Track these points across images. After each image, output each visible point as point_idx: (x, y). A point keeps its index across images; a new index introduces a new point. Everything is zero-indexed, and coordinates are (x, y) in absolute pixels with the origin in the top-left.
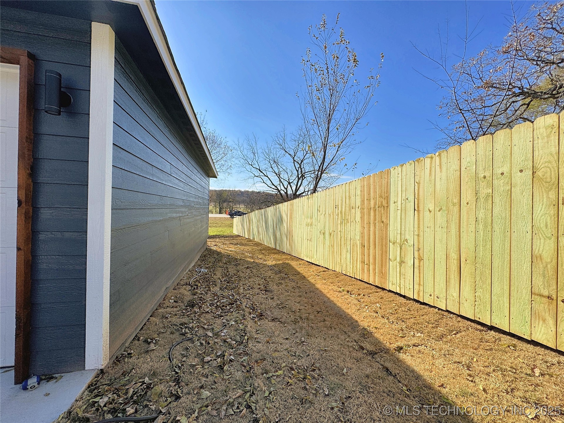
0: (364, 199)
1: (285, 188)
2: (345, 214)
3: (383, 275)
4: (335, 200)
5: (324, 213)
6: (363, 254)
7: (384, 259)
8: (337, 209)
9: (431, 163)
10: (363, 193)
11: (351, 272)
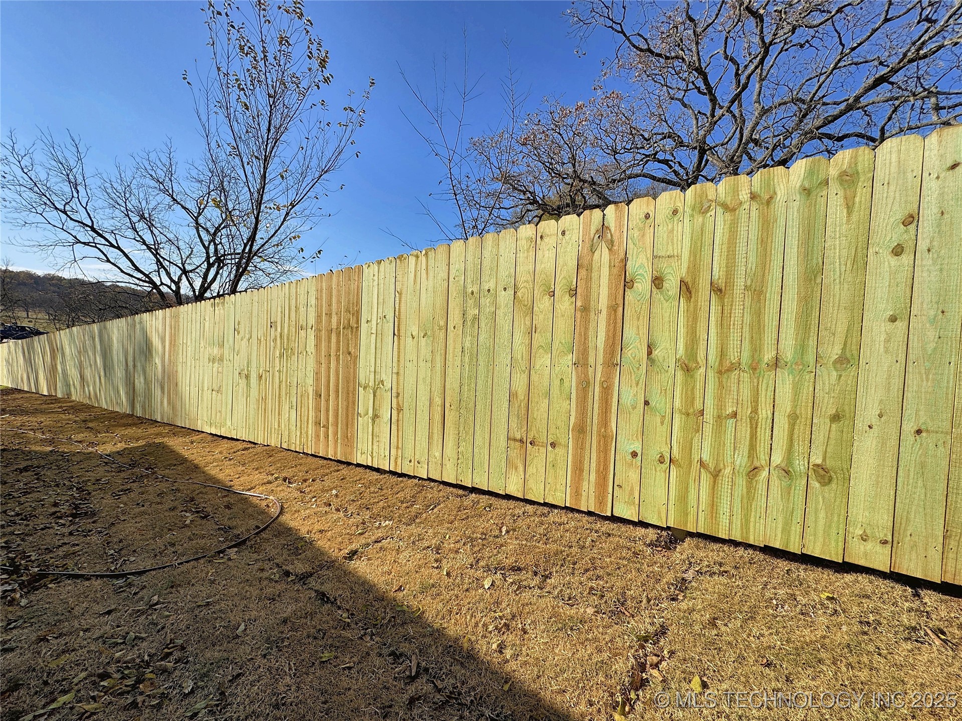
0: (321, 313)
1: (172, 280)
2: (288, 339)
3: (349, 440)
4: (269, 314)
5: (247, 336)
6: (318, 409)
7: (350, 415)
8: (273, 329)
9: (416, 264)
10: (319, 301)
11: (298, 443)
